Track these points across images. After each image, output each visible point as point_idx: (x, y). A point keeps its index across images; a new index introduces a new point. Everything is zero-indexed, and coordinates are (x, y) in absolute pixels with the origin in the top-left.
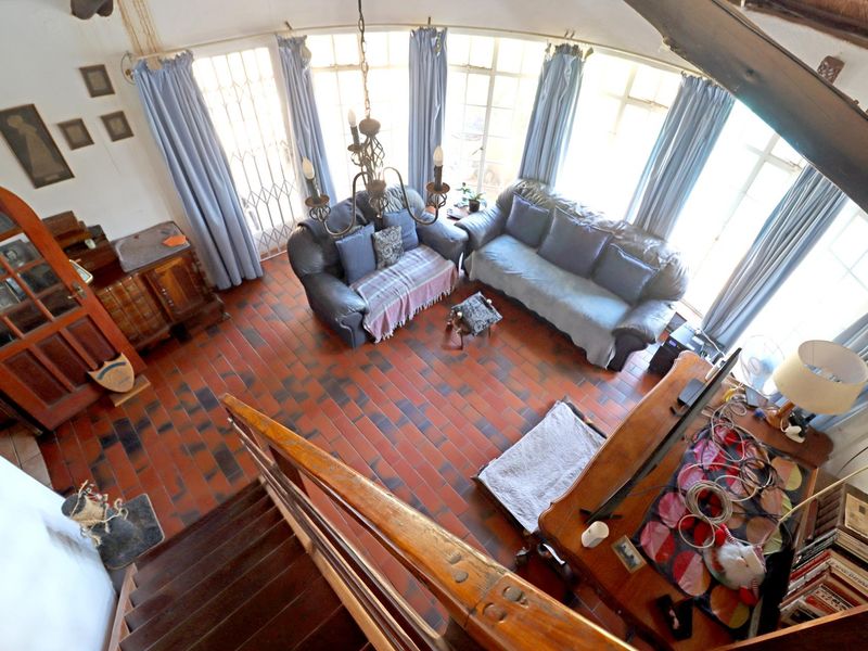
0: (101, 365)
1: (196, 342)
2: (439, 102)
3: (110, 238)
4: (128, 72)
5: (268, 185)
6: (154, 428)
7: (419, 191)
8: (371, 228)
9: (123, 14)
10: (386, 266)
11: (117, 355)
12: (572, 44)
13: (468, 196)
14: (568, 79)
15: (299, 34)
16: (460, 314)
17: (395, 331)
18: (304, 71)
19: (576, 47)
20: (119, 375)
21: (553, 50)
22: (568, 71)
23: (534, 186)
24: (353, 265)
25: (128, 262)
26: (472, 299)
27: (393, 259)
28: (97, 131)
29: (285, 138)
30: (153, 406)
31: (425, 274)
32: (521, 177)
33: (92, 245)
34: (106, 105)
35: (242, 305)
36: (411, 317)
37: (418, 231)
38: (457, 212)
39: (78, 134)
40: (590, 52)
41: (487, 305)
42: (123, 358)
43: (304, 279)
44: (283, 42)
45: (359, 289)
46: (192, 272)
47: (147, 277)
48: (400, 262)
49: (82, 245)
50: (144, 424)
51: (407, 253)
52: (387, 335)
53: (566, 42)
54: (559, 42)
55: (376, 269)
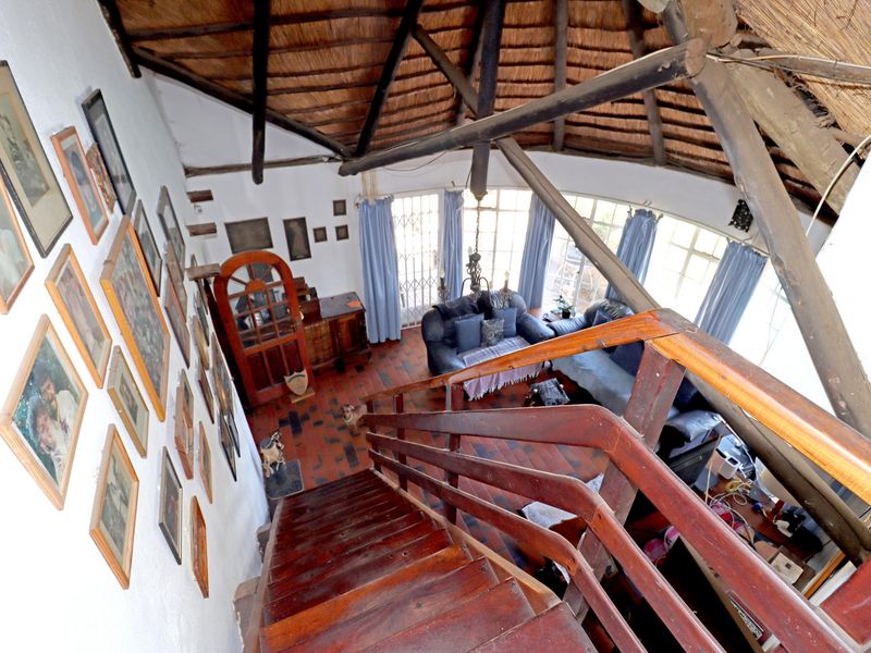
0: (292, 373)
1: (349, 374)
2: (548, 237)
3: (319, 296)
4: (357, 204)
5: (418, 278)
6: (311, 421)
7: (525, 299)
8: (482, 316)
10: (488, 345)
11: (302, 370)
12: (648, 210)
13: (562, 305)
14: (645, 232)
15: (458, 189)
16: (536, 390)
17: (485, 395)
19: (650, 213)
20: (298, 382)
21: (633, 213)
22: (645, 227)
23: (614, 305)
24: (463, 339)
25: (325, 312)
26: (547, 382)
27: (494, 341)
28: (331, 234)
29: (436, 249)
30: (313, 409)
32: (607, 297)
33: (309, 298)
34: (340, 221)
35: (382, 356)
36: (499, 387)
37: (517, 325)
38: (551, 316)
39: (321, 235)
40: (661, 216)
41: (559, 388)
42: (304, 372)
43: (428, 344)
44: (448, 194)
45: (465, 358)
46: (359, 326)
47: (334, 324)
48: (499, 345)
49: (304, 298)
50: (306, 417)
51: (506, 340)
52: (478, 396)
53: (642, 208)
54: (639, 208)
55: (480, 346)
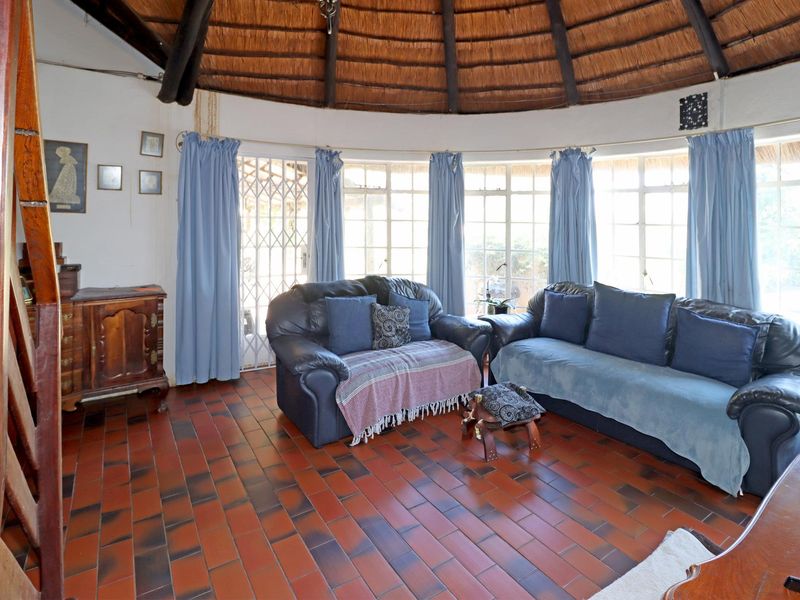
2: (458, 211)
4: (180, 144)
8: (373, 299)
9: (197, 109)
10: (386, 347)
14: (578, 177)
15: (336, 150)
17: (384, 431)
18: (334, 178)
19: (579, 150)
21: (558, 156)
22: (577, 171)
31: (434, 357)
36: (411, 417)
37: (431, 326)
41: (520, 392)
46: (148, 326)
47: (92, 312)
51: (416, 342)
55: (372, 348)
